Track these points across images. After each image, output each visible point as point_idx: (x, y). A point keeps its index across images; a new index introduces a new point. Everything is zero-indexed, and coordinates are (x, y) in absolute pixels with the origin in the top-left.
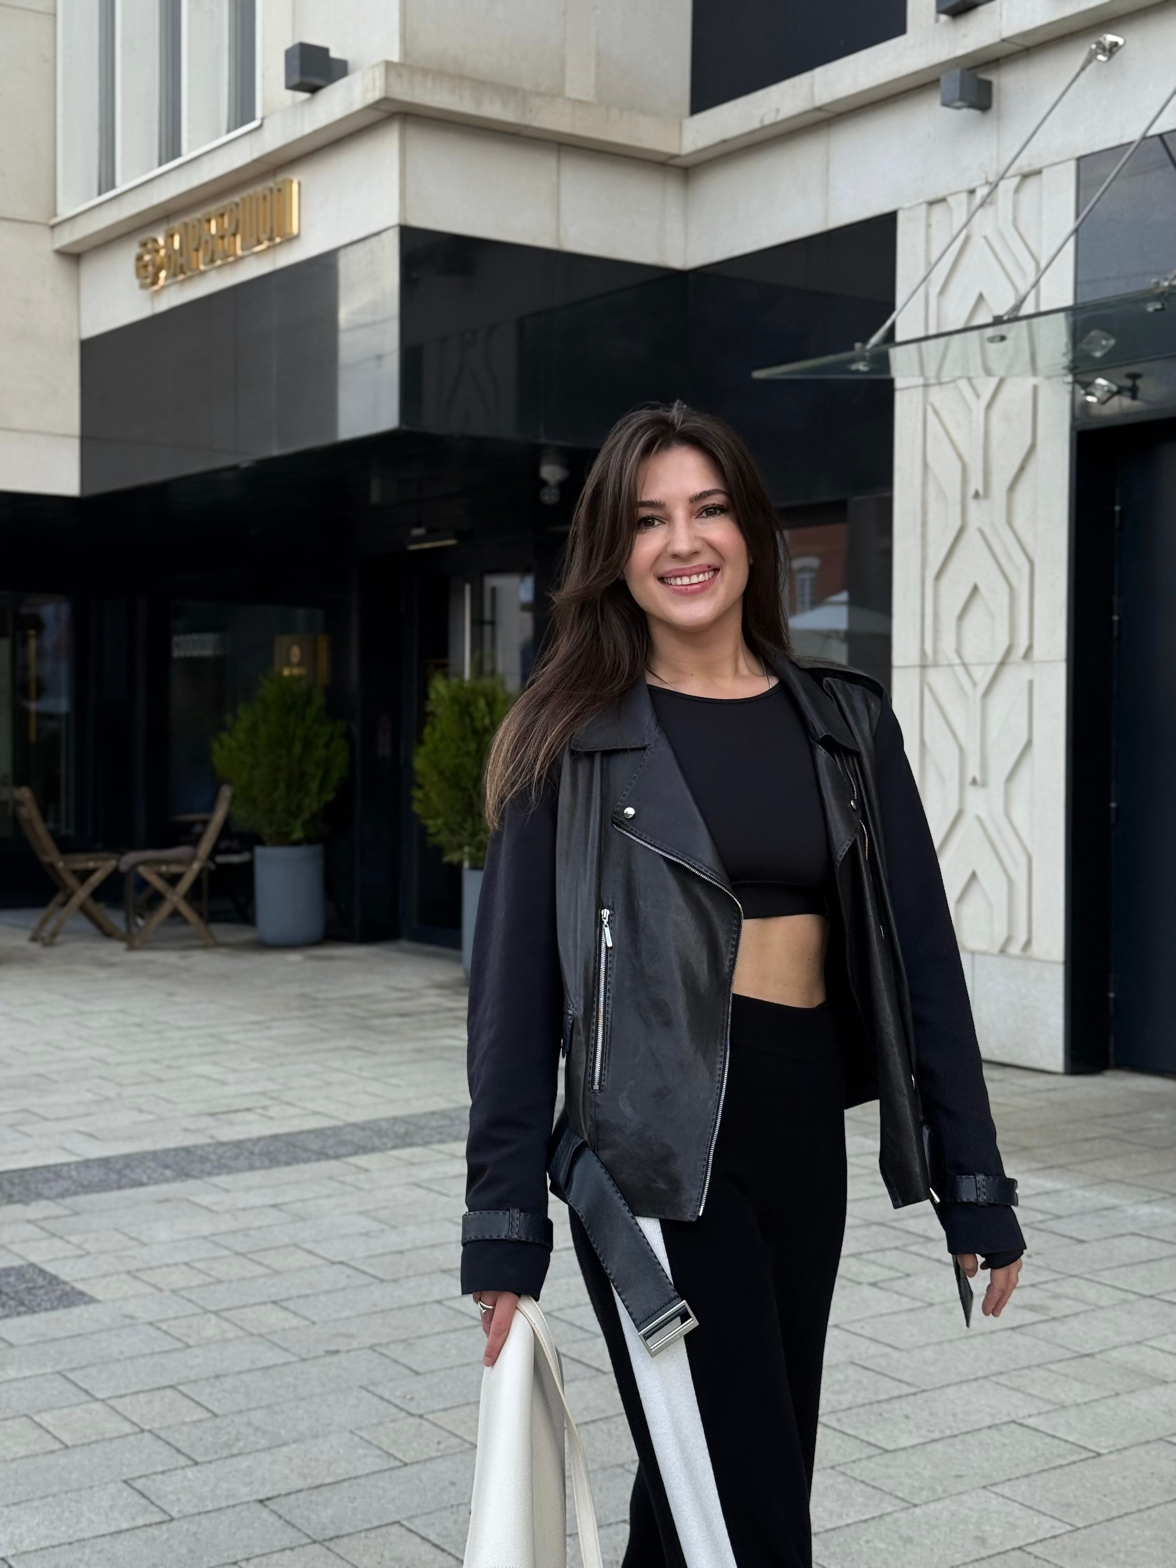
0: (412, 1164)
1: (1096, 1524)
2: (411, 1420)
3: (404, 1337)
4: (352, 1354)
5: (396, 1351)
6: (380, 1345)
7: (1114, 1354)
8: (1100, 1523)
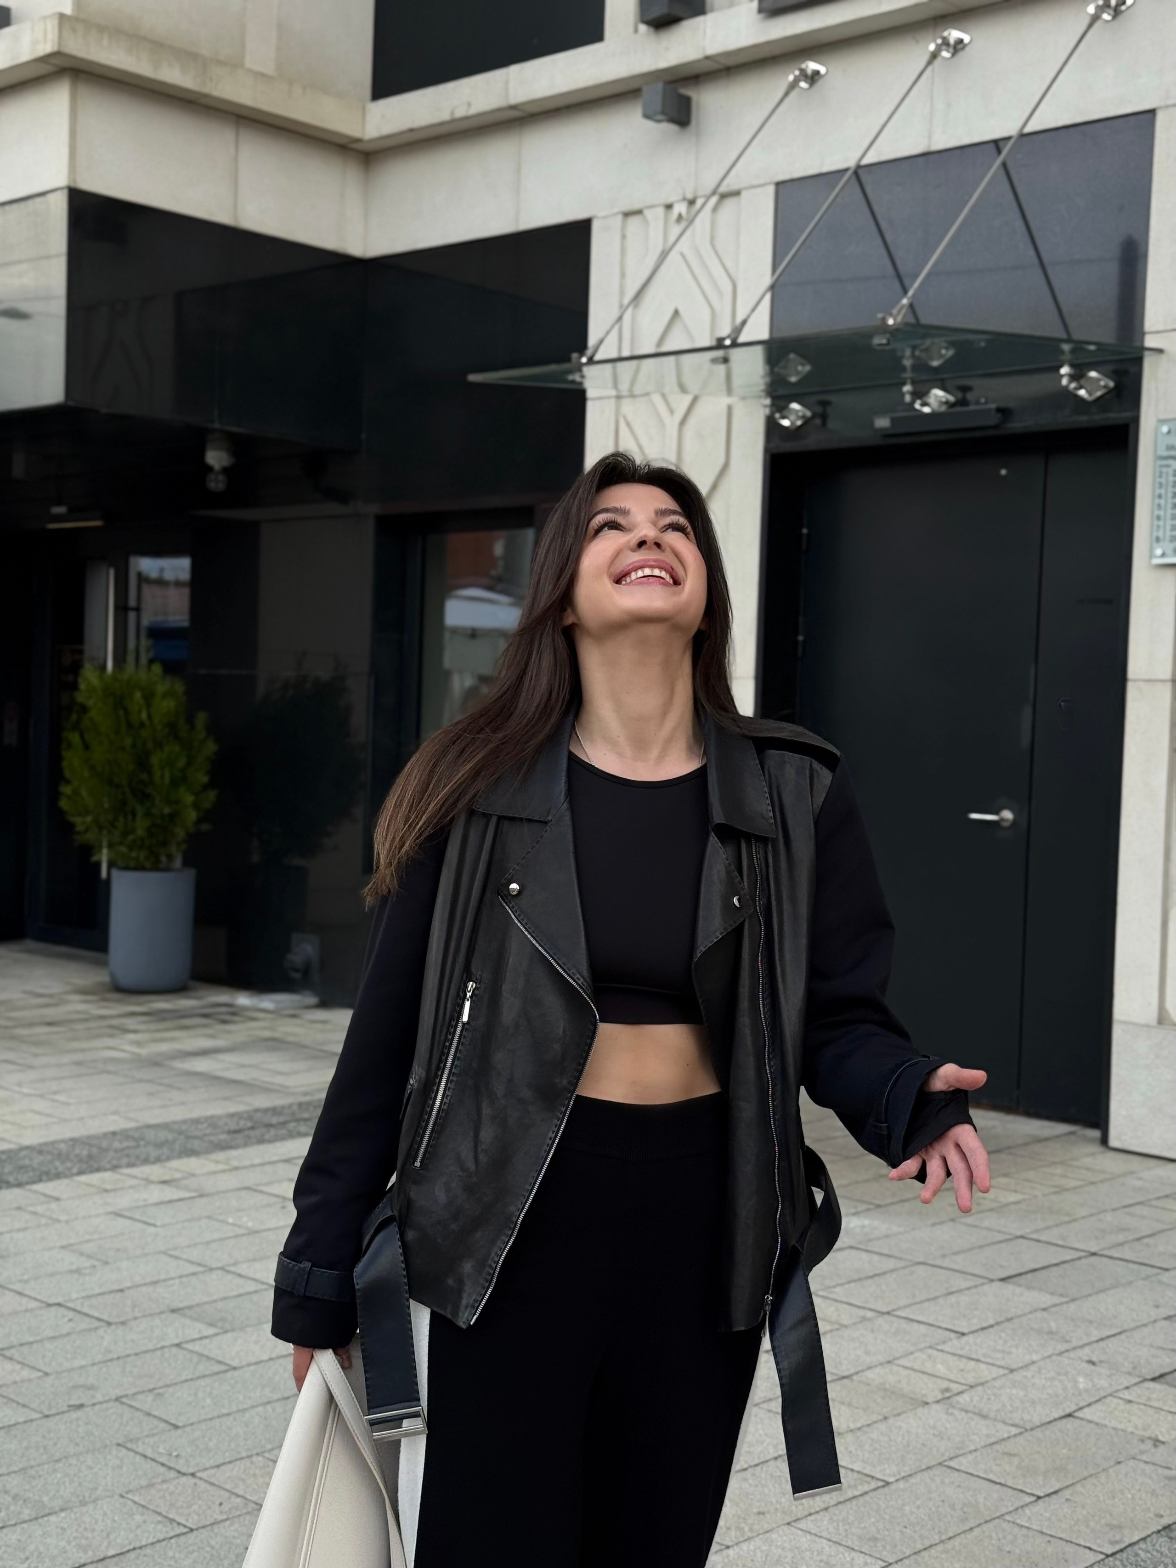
0: (106, 1191)
1: (906, 1558)
2: (184, 1479)
3: (151, 1387)
4: (97, 1407)
5: (146, 1402)
6: (126, 1396)
7: (870, 1374)
8: (909, 1556)
